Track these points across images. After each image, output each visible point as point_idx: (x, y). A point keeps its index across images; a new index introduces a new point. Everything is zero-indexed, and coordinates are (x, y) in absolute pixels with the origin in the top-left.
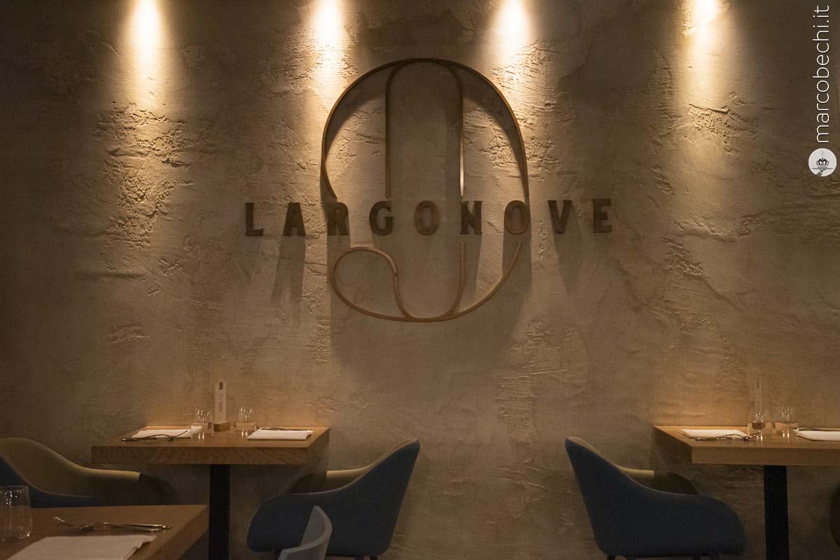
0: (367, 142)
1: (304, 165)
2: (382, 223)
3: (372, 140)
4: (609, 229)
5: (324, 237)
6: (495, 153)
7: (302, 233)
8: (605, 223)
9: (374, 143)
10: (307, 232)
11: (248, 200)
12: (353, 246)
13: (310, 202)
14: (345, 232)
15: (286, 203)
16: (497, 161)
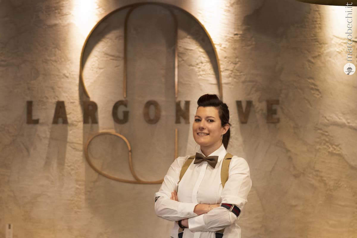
0: (111, 59)
1: (67, 75)
2: (121, 116)
3: (115, 58)
4: (278, 121)
5: (81, 125)
6: (200, 68)
7: (65, 121)
8: (275, 117)
9: (116, 60)
10: (69, 121)
11: (29, 99)
12: (101, 131)
13: (72, 101)
14: (95, 121)
15: (54, 101)
16: (201, 73)
